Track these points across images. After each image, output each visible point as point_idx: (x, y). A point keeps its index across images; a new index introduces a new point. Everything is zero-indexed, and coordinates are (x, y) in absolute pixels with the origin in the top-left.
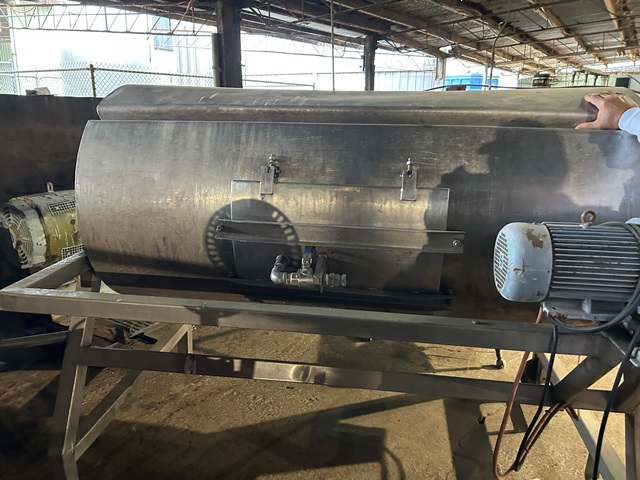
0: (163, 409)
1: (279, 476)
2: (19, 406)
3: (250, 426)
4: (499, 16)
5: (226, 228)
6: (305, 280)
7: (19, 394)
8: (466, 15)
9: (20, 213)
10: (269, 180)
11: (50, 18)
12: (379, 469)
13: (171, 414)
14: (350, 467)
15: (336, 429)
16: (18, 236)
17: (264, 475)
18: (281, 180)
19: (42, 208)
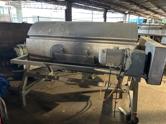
2: (16, 87)
3: (62, 94)
4: (139, 4)
7: (16, 85)
8: (129, 4)
9: (18, 48)
11: (30, 5)
12: (87, 103)
13: (46, 90)
16: (18, 53)
19: (23, 47)
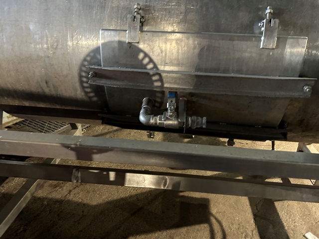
0: (65, 188)
1: (143, 236)
5: (97, 75)
6: (171, 122)
10: (135, 28)
12: (208, 229)
13: (70, 191)
14: (189, 228)
15: (178, 200)
17: (133, 236)
18: (145, 28)
